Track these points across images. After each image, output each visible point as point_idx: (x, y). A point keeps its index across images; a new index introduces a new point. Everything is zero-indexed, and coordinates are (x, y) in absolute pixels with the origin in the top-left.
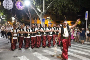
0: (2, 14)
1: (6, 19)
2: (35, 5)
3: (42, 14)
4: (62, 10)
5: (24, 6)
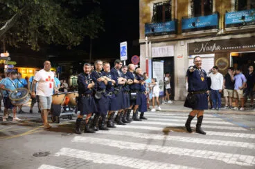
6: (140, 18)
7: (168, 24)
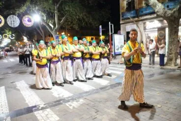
0: (10, 33)
1: (15, 39)
2: (47, 19)
3: (56, 30)
4: (79, 25)
5: (33, 22)
6: (120, 10)
7: (132, 12)
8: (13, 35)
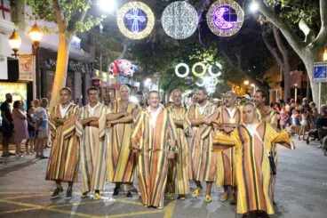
8: (218, 65)
